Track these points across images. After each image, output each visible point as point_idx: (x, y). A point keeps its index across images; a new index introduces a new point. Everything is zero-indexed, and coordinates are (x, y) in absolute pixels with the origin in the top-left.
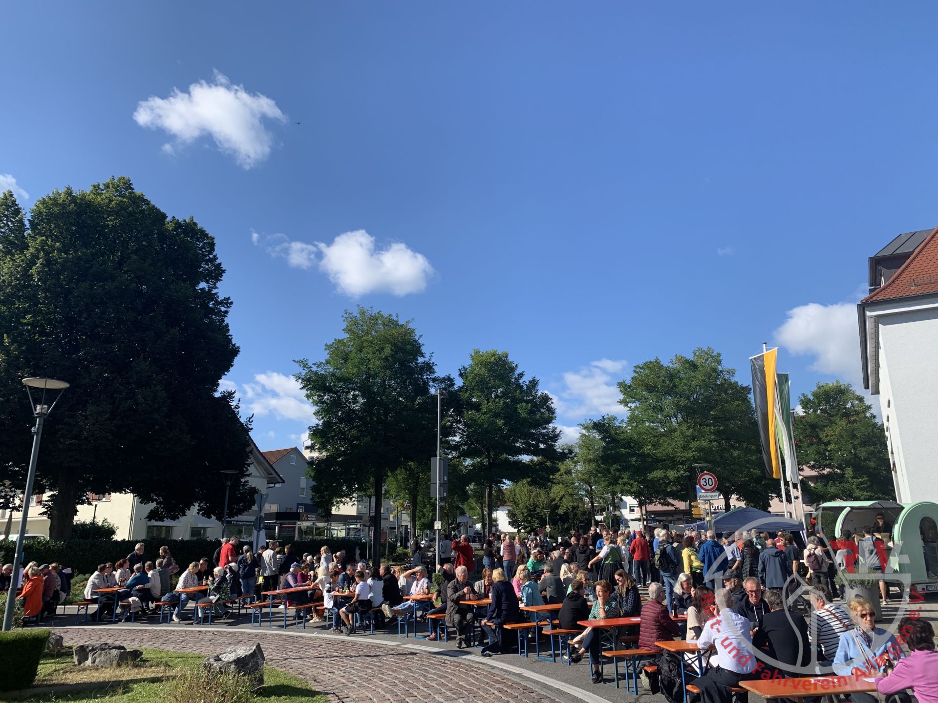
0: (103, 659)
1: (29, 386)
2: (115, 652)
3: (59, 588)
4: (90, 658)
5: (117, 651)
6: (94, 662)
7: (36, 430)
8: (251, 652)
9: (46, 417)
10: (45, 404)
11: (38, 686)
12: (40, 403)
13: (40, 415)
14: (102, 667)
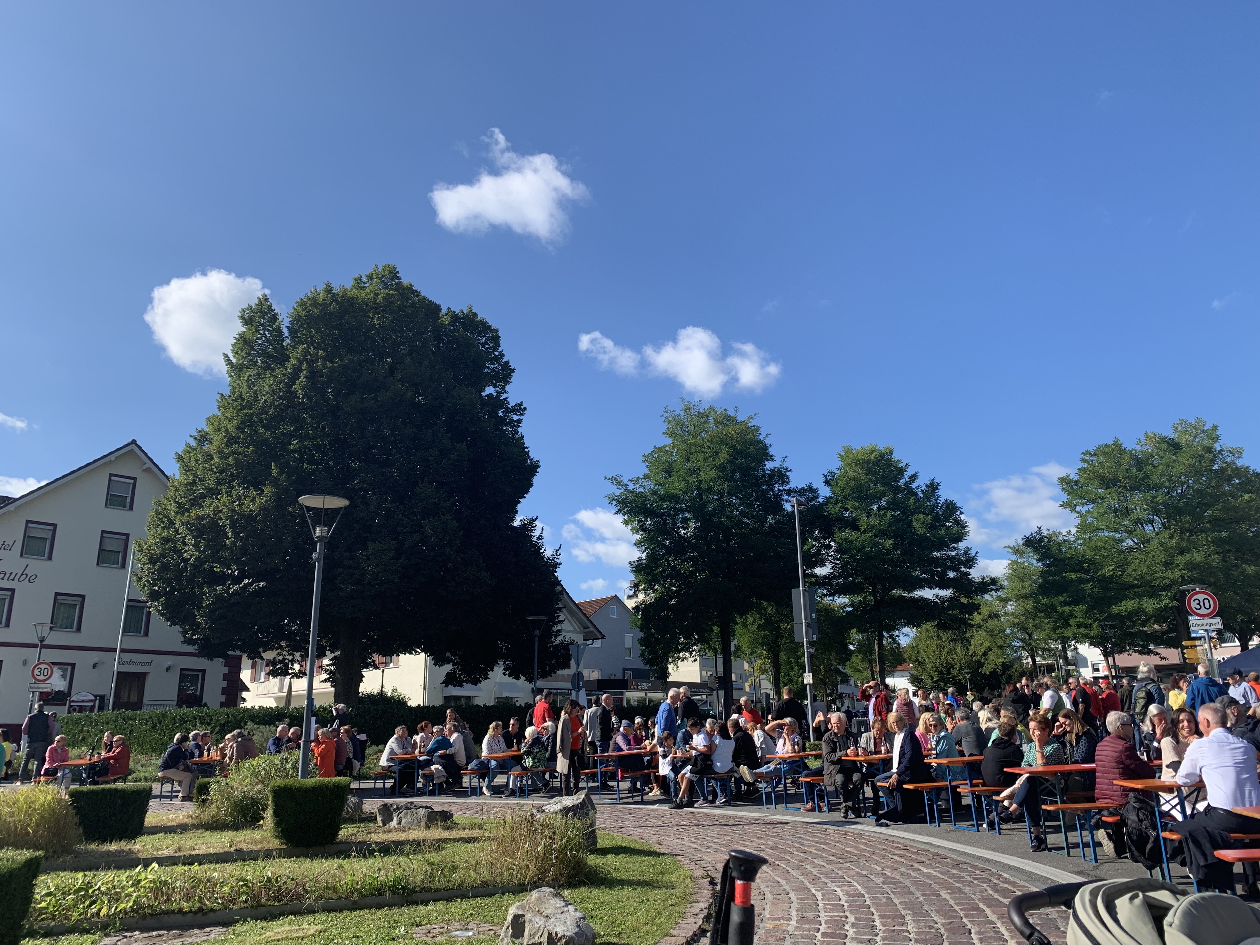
0: (410, 820)
1: (306, 507)
2: (422, 812)
3: (351, 755)
4: (395, 819)
5: (424, 810)
6: (400, 823)
7: (317, 556)
8: (579, 801)
9: (327, 540)
10: (325, 525)
11: (341, 842)
12: (320, 525)
13: (321, 538)
14: (409, 828)
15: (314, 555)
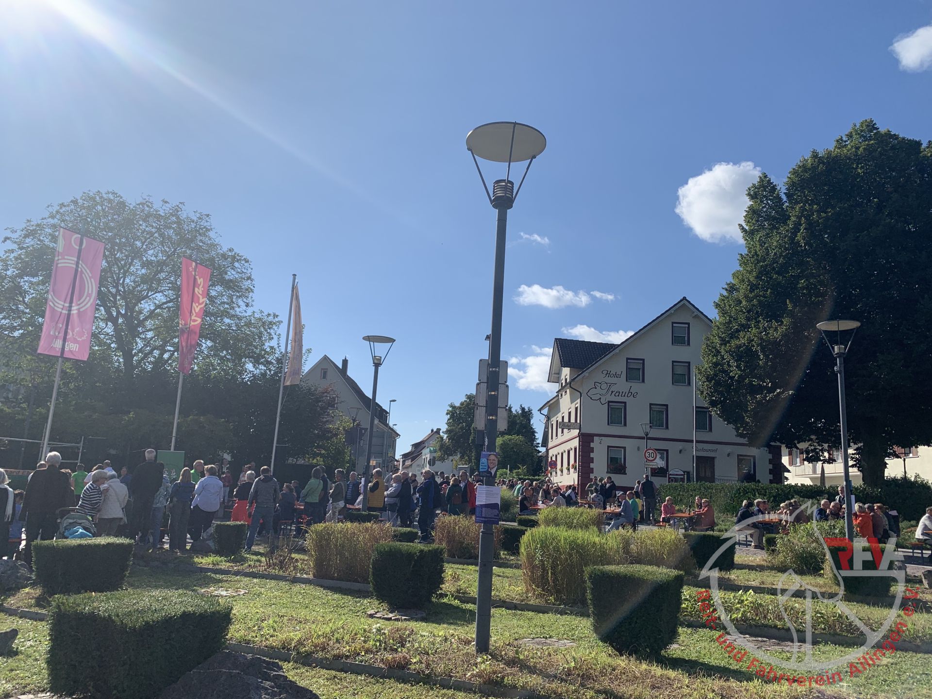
1: (823, 330)
7: (838, 369)
9: (844, 356)
10: (841, 344)
12: (837, 345)
13: (840, 355)
15: (835, 368)
